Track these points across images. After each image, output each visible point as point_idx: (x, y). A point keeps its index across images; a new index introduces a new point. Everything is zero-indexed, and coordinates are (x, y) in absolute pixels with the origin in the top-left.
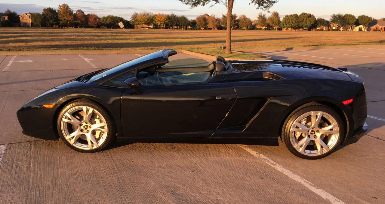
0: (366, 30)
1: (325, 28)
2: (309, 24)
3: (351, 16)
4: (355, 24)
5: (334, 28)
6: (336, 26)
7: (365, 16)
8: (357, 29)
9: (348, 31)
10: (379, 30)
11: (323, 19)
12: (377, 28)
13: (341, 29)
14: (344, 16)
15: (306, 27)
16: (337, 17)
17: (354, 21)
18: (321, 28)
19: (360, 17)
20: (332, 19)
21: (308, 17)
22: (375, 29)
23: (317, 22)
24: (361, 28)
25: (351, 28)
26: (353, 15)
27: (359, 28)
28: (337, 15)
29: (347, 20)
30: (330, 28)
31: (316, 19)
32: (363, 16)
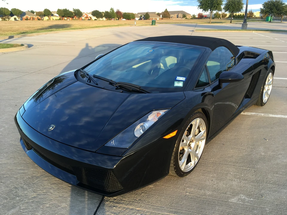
0: (20, 20)
4: (10, 15)
8: (12, 19)
9: (6, 20)
10: (29, 19)
12: (27, 18)
13: (1, 19)
17: (9, 12)
19: (12, 10)
24: (16, 18)
25: (8, 19)
26: (6, 8)
27: (14, 18)
29: (4, 12)
32: (14, 9)
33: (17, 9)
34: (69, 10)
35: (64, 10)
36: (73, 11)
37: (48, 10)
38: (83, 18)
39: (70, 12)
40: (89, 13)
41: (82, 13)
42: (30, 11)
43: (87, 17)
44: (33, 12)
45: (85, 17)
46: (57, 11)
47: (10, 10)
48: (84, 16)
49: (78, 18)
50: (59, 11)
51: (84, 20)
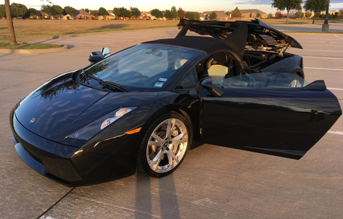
0: (73, 19)
1: (37, 17)
2: (22, 14)
3: (57, 6)
4: (63, 14)
5: (46, 17)
6: (47, 16)
8: (65, 17)
9: (59, 19)
10: (83, 19)
11: (34, 9)
12: (81, 17)
13: (52, 18)
14: (53, 6)
15: (19, 16)
16: (47, 7)
17: (62, 11)
18: (34, 17)
19: (66, 8)
20: (43, 9)
21: (20, 7)
22: (80, 18)
23: (29, 12)
24: (69, 17)
25: (61, 18)
26: (59, 6)
27: (67, 17)
28: (46, 6)
29: (56, 10)
30: (43, 17)
31: (28, 9)
32: (68, 7)
33: (70, 7)
34: (126, 9)
35: (121, 8)
36: (130, 10)
37: (103, 8)
38: (141, 17)
39: (128, 11)
40: (148, 13)
41: (140, 12)
42: (85, 10)
43: (145, 17)
44: (87, 11)
45: (143, 16)
46: (114, 10)
47: (63, 8)
48: (143, 15)
49: (135, 18)
50: (116, 11)
51: (142, 20)
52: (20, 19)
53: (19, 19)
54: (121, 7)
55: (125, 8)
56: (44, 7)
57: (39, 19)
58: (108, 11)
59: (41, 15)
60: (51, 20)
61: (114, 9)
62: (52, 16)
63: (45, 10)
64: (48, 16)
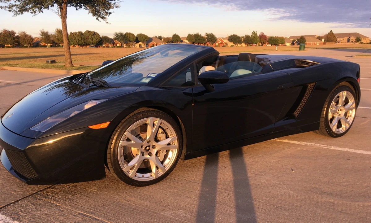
0: (145, 47)
1: (110, 45)
2: (95, 41)
3: (130, 34)
4: (135, 42)
5: (118, 45)
7: (142, 34)
8: (137, 45)
9: (131, 47)
11: (107, 37)
13: (125, 46)
14: (125, 34)
15: (92, 44)
16: (119, 35)
17: (134, 38)
18: (107, 45)
19: (138, 35)
20: (115, 37)
21: (93, 35)
22: (152, 45)
23: (102, 39)
24: (141, 45)
25: (133, 45)
26: (132, 33)
27: (139, 45)
28: (119, 33)
29: (129, 37)
30: (115, 45)
31: (101, 37)
32: (140, 34)
33: (143, 34)
34: (201, 35)
36: (205, 37)
37: (177, 35)
38: (217, 44)
39: (203, 37)
40: (225, 39)
41: (216, 38)
42: (158, 37)
43: (222, 43)
44: (160, 38)
45: (219, 43)
46: (187, 37)
47: (136, 35)
48: (219, 41)
49: (211, 44)
50: (190, 37)
51: (217, 46)
52: (93, 48)
53: (91, 48)
54: (196, 34)
55: (199, 34)
56: (117, 34)
57: (111, 47)
58: (182, 38)
59: (113, 43)
60: (123, 48)
61: (188, 35)
62: (125, 43)
63: (117, 38)
64: (121, 44)
